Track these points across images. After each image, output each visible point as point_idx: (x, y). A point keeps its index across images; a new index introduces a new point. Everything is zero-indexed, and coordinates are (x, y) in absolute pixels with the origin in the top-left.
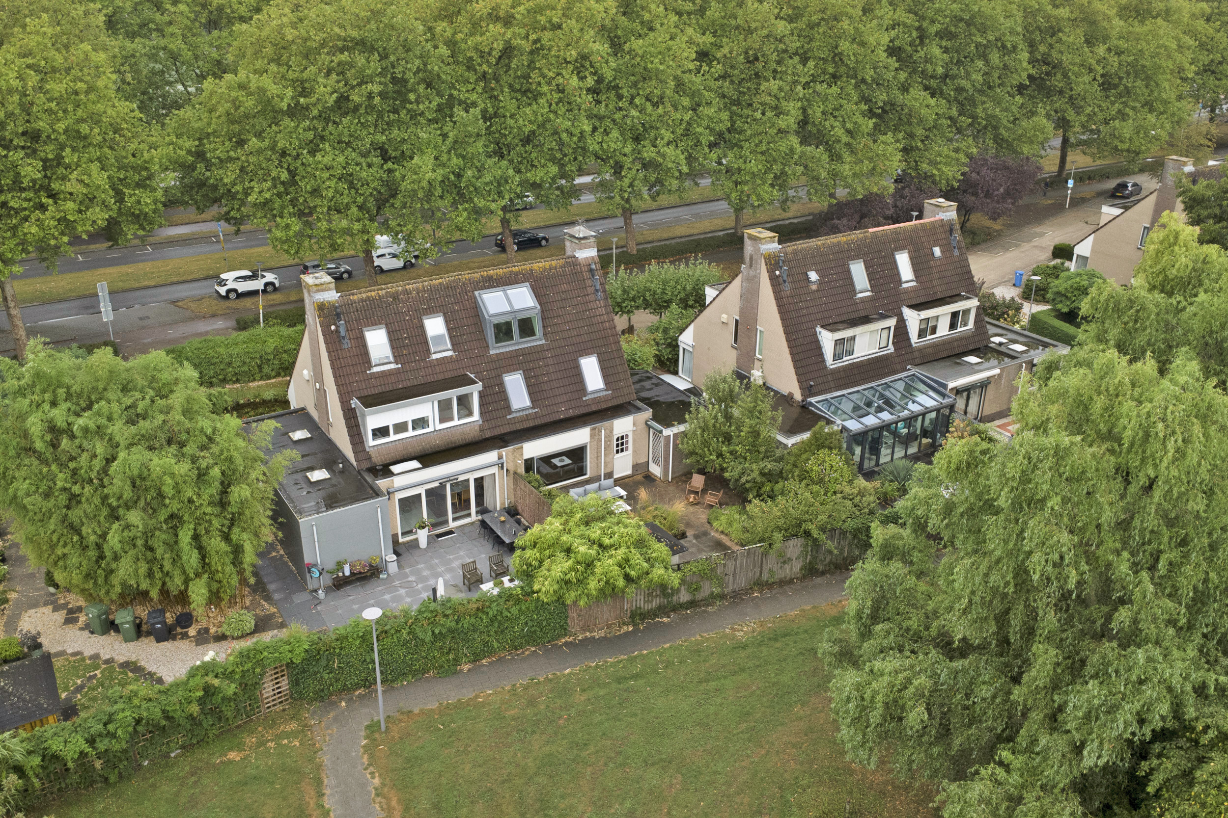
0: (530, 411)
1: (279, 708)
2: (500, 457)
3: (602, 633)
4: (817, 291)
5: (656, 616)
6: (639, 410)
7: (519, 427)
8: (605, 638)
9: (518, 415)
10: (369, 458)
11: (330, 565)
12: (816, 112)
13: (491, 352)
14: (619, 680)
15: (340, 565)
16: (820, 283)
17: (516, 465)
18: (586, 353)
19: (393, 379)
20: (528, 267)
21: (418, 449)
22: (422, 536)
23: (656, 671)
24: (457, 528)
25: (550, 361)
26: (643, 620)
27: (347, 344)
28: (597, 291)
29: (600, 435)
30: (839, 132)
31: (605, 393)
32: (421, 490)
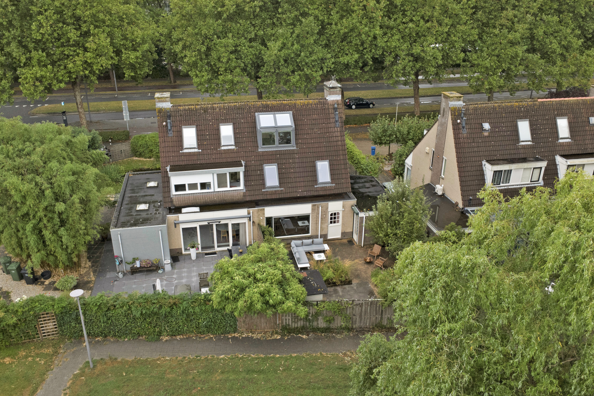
0: (278, 189)
1: (51, 337)
2: (249, 213)
3: (259, 336)
4: (488, 137)
5: (300, 333)
6: (349, 198)
7: (269, 197)
8: (259, 340)
9: (269, 190)
10: (172, 201)
11: (130, 260)
12: (540, 32)
13: (259, 150)
14: (248, 372)
15: (134, 260)
16: (491, 131)
17: (260, 220)
18: (322, 158)
19: (195, 158)
20: (293, 102)
21: (202, 201)
22: (193, 252)
23: (275, 371)
24: (220, 251)
25: (297, 160)
26: (290, 333)
27: (171, 134)
28: (337, 121)
29: (318, 210)
30: (555, 46)
31: (330, 185)
32: (197, 225)
